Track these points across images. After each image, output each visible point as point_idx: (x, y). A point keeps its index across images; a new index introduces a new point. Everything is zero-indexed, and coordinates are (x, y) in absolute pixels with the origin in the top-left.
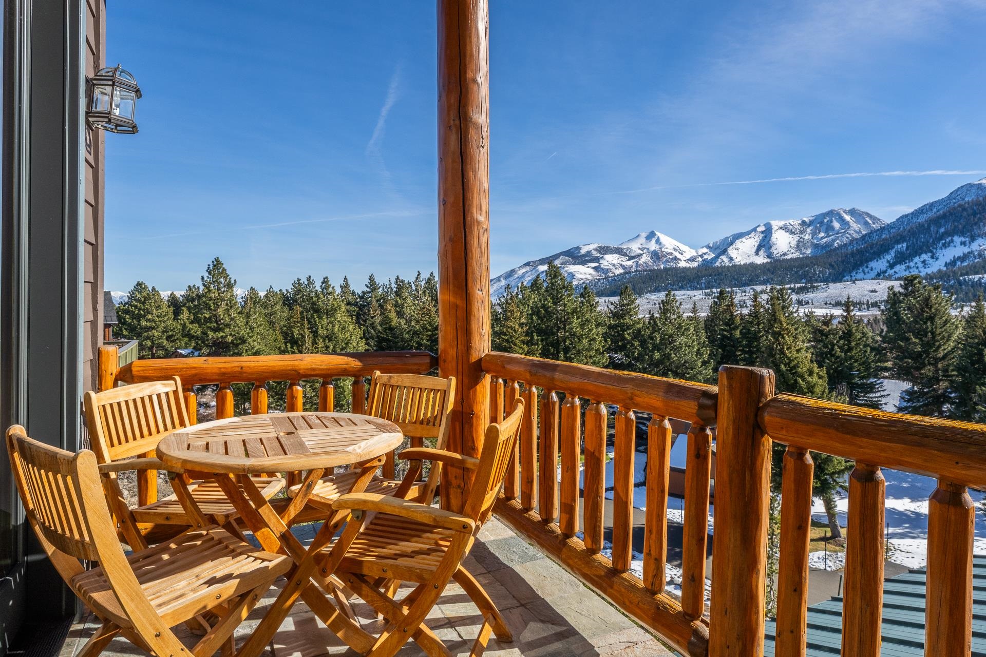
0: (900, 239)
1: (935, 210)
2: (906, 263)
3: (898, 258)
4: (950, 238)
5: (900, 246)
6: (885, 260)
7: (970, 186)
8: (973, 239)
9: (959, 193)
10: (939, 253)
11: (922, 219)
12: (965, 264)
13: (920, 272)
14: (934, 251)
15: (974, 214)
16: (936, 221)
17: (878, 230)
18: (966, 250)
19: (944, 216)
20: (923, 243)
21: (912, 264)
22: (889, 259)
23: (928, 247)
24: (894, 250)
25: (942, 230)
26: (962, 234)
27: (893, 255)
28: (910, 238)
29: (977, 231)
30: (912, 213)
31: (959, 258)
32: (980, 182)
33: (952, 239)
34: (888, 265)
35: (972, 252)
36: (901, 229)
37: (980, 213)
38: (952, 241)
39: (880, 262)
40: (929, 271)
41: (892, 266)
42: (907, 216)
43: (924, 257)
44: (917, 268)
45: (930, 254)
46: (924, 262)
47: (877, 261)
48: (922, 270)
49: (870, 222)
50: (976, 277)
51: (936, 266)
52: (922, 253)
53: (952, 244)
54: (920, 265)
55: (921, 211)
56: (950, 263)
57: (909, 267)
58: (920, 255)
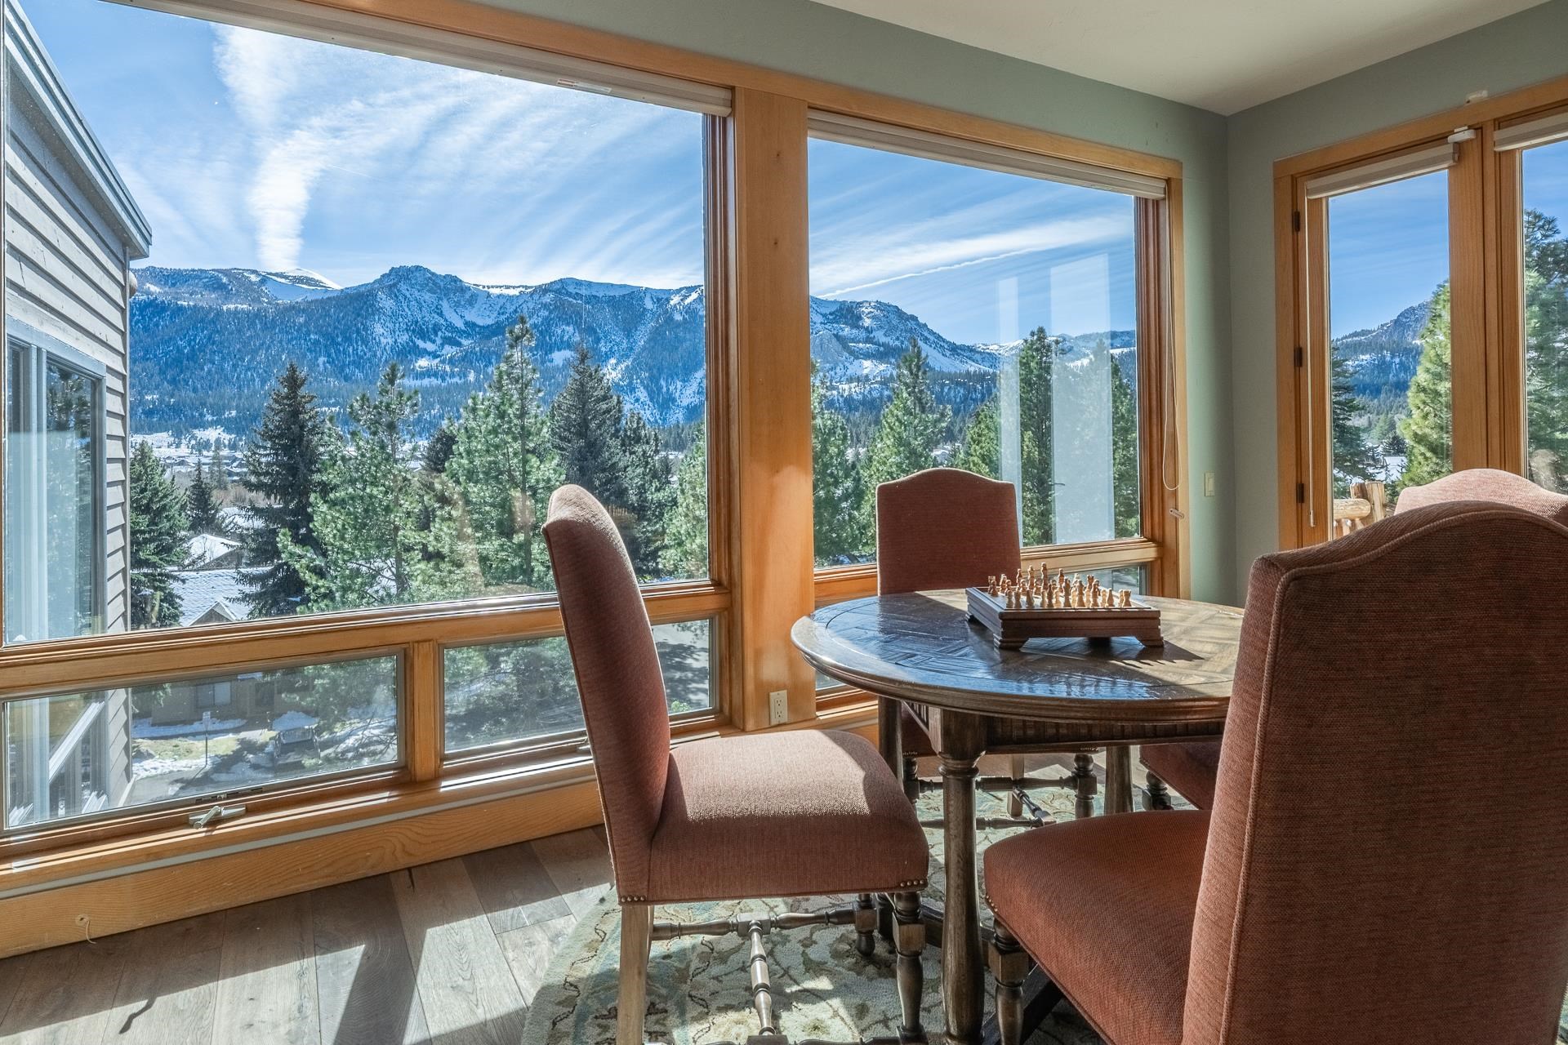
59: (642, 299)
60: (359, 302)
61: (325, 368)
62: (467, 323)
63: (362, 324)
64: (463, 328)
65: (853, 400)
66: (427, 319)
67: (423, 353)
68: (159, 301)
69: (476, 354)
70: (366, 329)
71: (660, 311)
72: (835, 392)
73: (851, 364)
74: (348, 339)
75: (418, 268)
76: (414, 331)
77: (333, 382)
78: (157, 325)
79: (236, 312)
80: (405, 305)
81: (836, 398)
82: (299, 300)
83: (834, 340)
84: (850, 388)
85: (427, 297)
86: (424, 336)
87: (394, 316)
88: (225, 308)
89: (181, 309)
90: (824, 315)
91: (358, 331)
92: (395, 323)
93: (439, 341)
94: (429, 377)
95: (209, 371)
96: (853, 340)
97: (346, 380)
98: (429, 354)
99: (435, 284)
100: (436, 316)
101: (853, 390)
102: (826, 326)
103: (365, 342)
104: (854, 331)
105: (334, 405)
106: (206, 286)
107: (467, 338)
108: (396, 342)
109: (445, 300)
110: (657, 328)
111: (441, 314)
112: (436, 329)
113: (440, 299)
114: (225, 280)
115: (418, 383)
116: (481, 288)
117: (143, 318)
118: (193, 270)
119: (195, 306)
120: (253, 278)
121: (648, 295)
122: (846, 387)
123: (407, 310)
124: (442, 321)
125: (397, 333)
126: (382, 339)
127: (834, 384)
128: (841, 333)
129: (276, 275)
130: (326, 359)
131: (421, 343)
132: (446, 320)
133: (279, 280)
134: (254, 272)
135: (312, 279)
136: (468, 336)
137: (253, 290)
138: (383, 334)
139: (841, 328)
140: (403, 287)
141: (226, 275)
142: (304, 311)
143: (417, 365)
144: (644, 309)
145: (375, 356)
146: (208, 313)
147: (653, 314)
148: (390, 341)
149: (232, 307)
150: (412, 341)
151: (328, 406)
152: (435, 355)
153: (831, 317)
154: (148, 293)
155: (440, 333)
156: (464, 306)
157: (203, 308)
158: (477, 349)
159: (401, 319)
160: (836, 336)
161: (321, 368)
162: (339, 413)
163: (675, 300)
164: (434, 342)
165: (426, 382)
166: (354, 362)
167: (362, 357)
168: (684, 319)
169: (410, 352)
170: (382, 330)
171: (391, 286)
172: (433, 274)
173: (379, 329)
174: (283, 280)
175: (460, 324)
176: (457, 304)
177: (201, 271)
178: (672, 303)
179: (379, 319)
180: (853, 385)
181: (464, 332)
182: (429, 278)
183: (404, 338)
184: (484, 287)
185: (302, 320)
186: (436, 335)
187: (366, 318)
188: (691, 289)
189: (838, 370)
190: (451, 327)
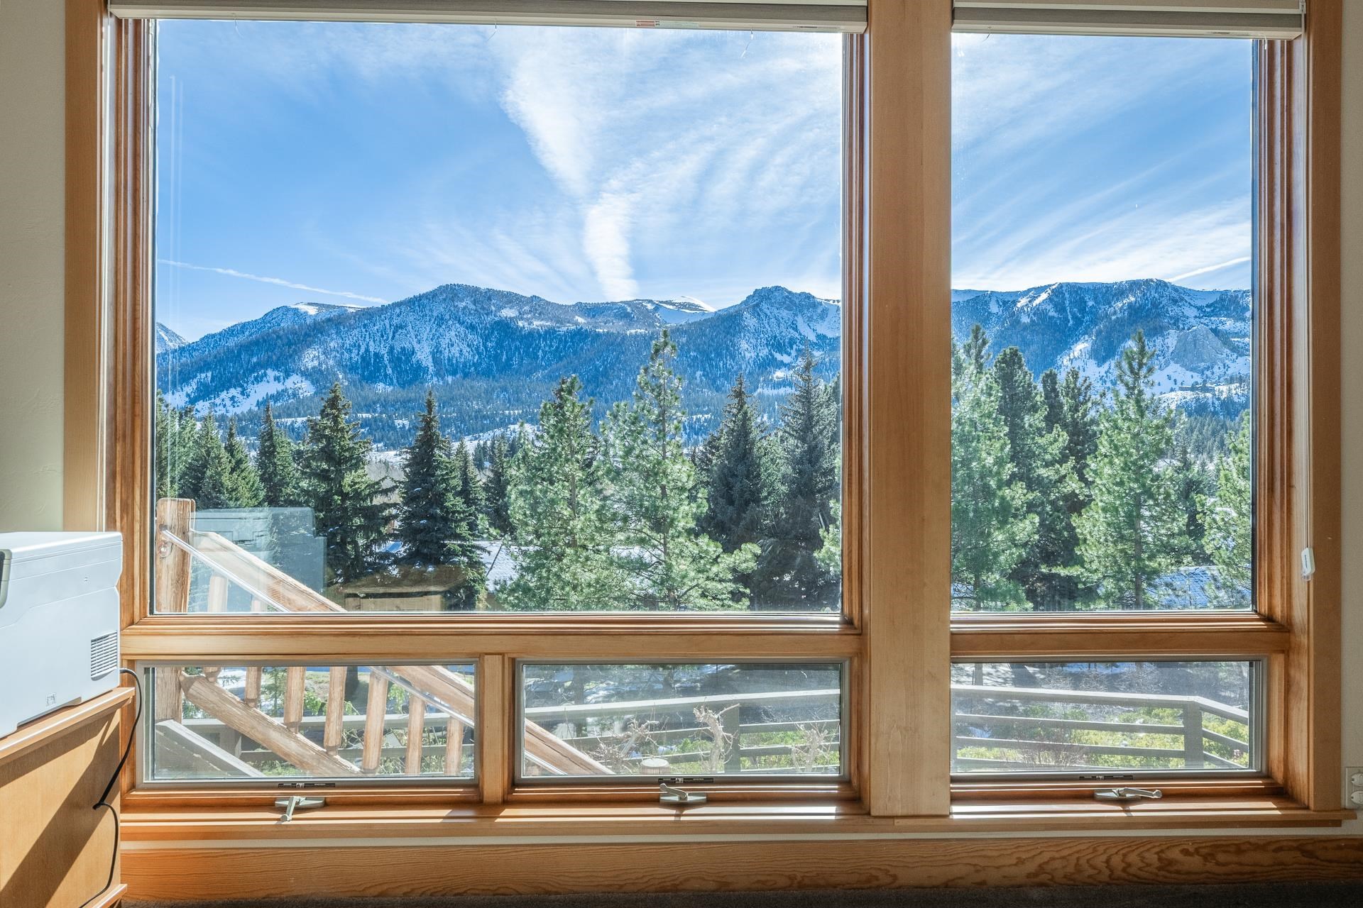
0: (204, 366)
1: (247, 333)
2: (210, 399)
3: (201, 391)
4: (263, 371)
5: (203, 375)
6: (185, 393)
7: (286, 309)
8: (287, 375)
9: (274, 316)
10: (251, 388)
11: (232, 342)
12: (279, 404)
13: (227, 412)
14: (245, 385)
15: (290, 344)
16: (248, 348)
17: (176, 351)
18: (280, 387)
19: (257, 343)
20: (232, 373)
21: (218, 401)
22: (189, 392)
23: (238, 380)
24: (195, 380)
25: (255, 360)
26: (276, 367)
27: (195, 387)
28: (216, 365)
29: (292, 366)
30: (220, 334)
31: (272, 396)
32: (296, 307)
33: (265, 372)
34: (187, 399)
35: (285, 391)
36: (207, 353)
37: (295, 344)
38: (265, 375)
39: (177, 394)
40: (238, 411)
41: (193, 401)
42: (213, 336)
43: (233, 392)
44: (225, 406)
45: (239, 389)
46: (232, 398)
47: (173, 393)
48: (231, 409)
49: (166, 338)
50: (289, 421)
51: (247, 405)
52: (230, 387)
53: (264, 379)
54: (228, 403)
55: (231, 332)
56: (262, 403)
57: (214, 405)
58: (227, 390)
59: (987, 303)
60: (729, 322)
61: (701, 381)
62: (818, 336)
63: (731, 341)
64: (815, 341)
65: (1233, 403)
66: (783, 334)
67: (781, 365)
68: (583, 330)
69: (825, 364)
70: (733, 345)
71: (1006, 314)
72: (1209, 395)
73: (1234, 361)
74: (719, 355)
75: (777, 288)
76: (773, 345)
77: (707, 393)
78: (582, 349)
79: (636, 336)
80: (765, 322)
81: (1210, 401)
82: (683, 323)
83: (1211, 336)
84: (1230, 390)
85: (784, 314)
86: (780, 348)
87: (757, 332)
88: (628, 333)
89: (598, 335)
90: (1199, 308)
91: (727, 349)
92: (757, 339)
93: (794, 353)
94: (785, 386)
95: (617, 385)
96: (1237, 335)
97: (717, 391)
98: (785, 365)
99: (791, 302)
100: (792, 331)
101: (1234, 392)
102: (1202, 320)
103: (733, 357)
104: (1238, 324)
105: (707, 413)
106: (615, 316)
107: (818, 349)
108: (757, 356)
109: (800, 316)
110: (1003, 332)
111: (796, 329)
112: (792, 342)
113: (796, 315)
114: (629, 310)
115: (775, 392)
116: (831, 302)
117: (573, 345)
118: (607, 303)
119: (608, 332)
120: (650, 307)
121: (994, 299)
122: (1224, 388)
123: (767, 326)
124: (797, 335)
125: (759, 347)
126: (746, 353)
127: (1208, 385)
128: (1221, 327)
129: (666, 302)
130: (702, 373)
131: (778, 356)
132: (800, 334)
133: (668, 307)
134: (650, 301)
135: (693, 305)
136: (820, 347)
137: (649, 317)
138: (748, 349)
139: (1221, 322)
140: (764, 306)
141: (630, 306)
142: (686, 332)
143: (775, 376)
144: (990, 313)
145: (741, 368)
146: (617, 338)
147: (999, 318)
148: (753, 355)
149: (633, 331)
150: (771, 354)
151: (702, 413)
152: (788, 366)
153: (1208, 310)
154: (577, 323)
155: (795, 347)
156: (816, 320)
157: (613, 333)
158: (827, 360)
159: (762, 335)
160: (1216, 332)
161: (698, 381)
162: (710, 419)
163: (1023, 302)
164: (789, 354)
165: (782, 391)
166: (723, 375)
167: (730, 371)
168: (1032, 321)
169: (768, 364)
170: (746, 346)
171: (754, 306)
172: (790, 293)
173: (744, 345)
174: (671, 307)
175: (812, 337)
176: (810, 319)
177: (613, 303)
178: (1019, 305)
179: (744, 336)
180: (1233, 386)
181: (816, 344)
182: (787, 297)
183: (764, 352)
184: (834, 301)
185: (684, 340)
186: (792, 348)
187: (734, 336)
188: (1040, 290)
189: (1216, 369)
190: (804, 340)
